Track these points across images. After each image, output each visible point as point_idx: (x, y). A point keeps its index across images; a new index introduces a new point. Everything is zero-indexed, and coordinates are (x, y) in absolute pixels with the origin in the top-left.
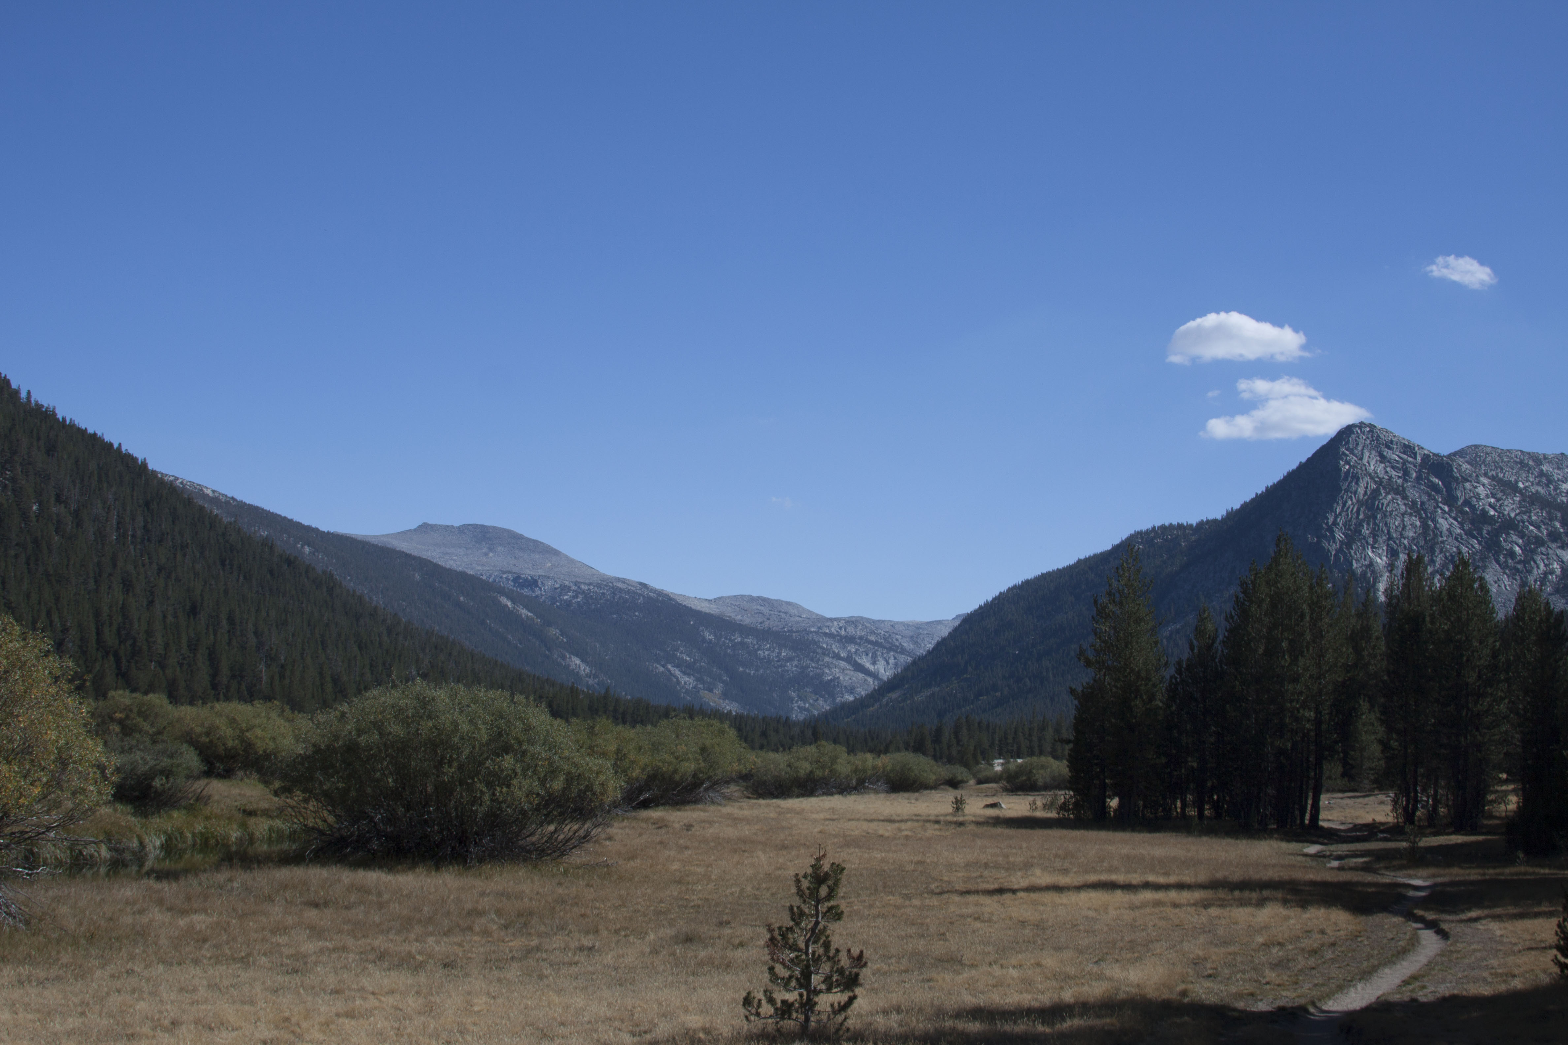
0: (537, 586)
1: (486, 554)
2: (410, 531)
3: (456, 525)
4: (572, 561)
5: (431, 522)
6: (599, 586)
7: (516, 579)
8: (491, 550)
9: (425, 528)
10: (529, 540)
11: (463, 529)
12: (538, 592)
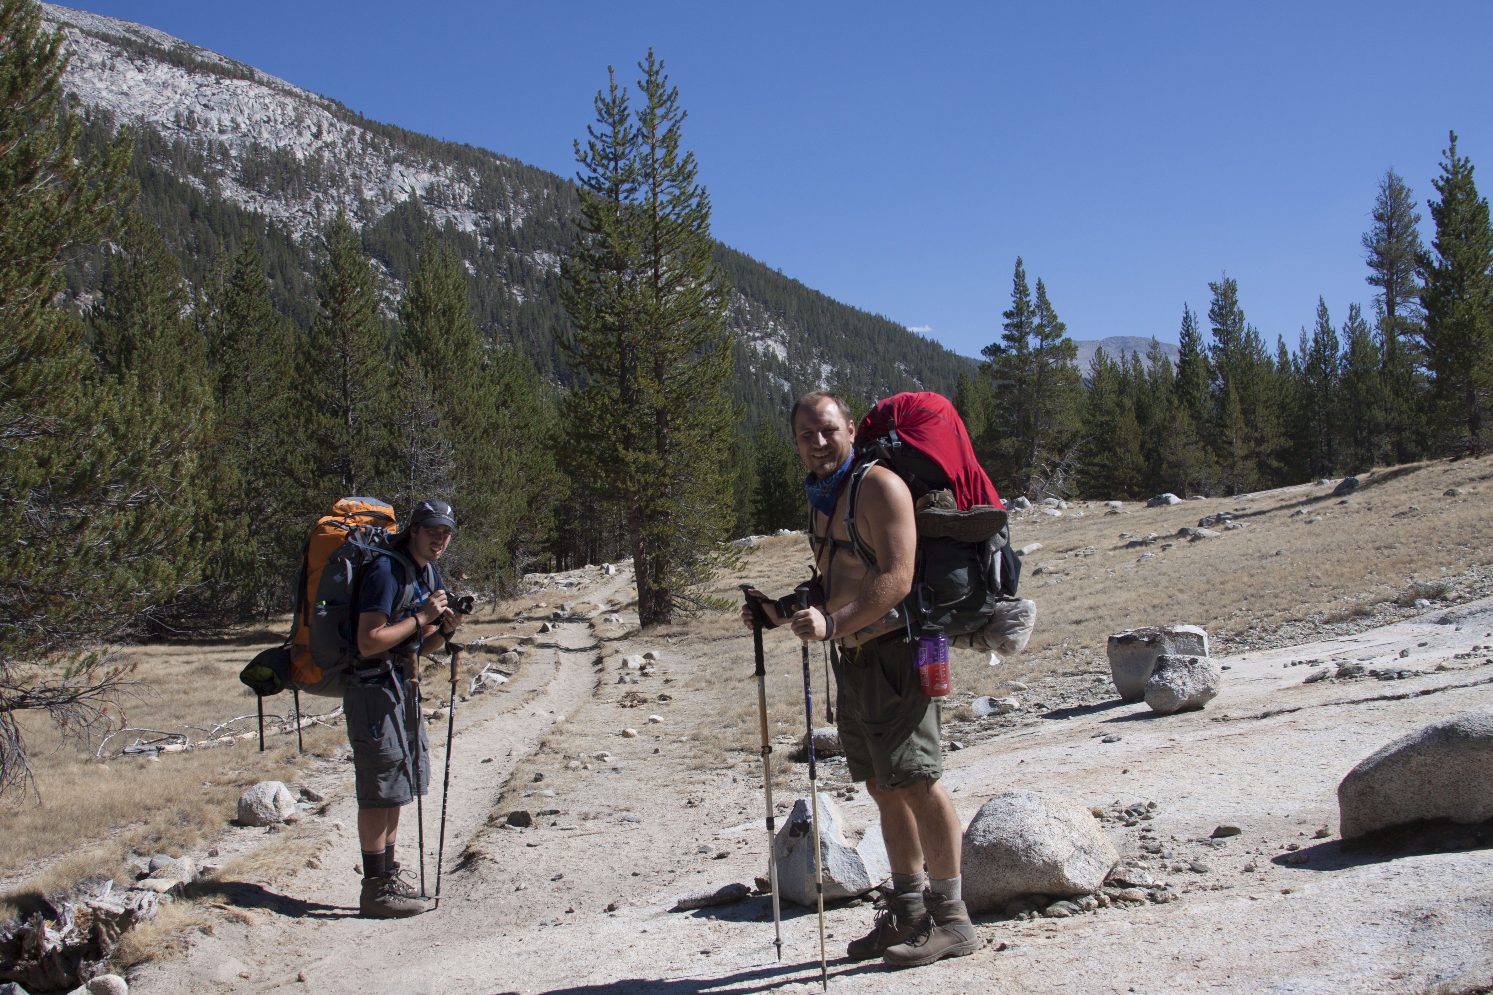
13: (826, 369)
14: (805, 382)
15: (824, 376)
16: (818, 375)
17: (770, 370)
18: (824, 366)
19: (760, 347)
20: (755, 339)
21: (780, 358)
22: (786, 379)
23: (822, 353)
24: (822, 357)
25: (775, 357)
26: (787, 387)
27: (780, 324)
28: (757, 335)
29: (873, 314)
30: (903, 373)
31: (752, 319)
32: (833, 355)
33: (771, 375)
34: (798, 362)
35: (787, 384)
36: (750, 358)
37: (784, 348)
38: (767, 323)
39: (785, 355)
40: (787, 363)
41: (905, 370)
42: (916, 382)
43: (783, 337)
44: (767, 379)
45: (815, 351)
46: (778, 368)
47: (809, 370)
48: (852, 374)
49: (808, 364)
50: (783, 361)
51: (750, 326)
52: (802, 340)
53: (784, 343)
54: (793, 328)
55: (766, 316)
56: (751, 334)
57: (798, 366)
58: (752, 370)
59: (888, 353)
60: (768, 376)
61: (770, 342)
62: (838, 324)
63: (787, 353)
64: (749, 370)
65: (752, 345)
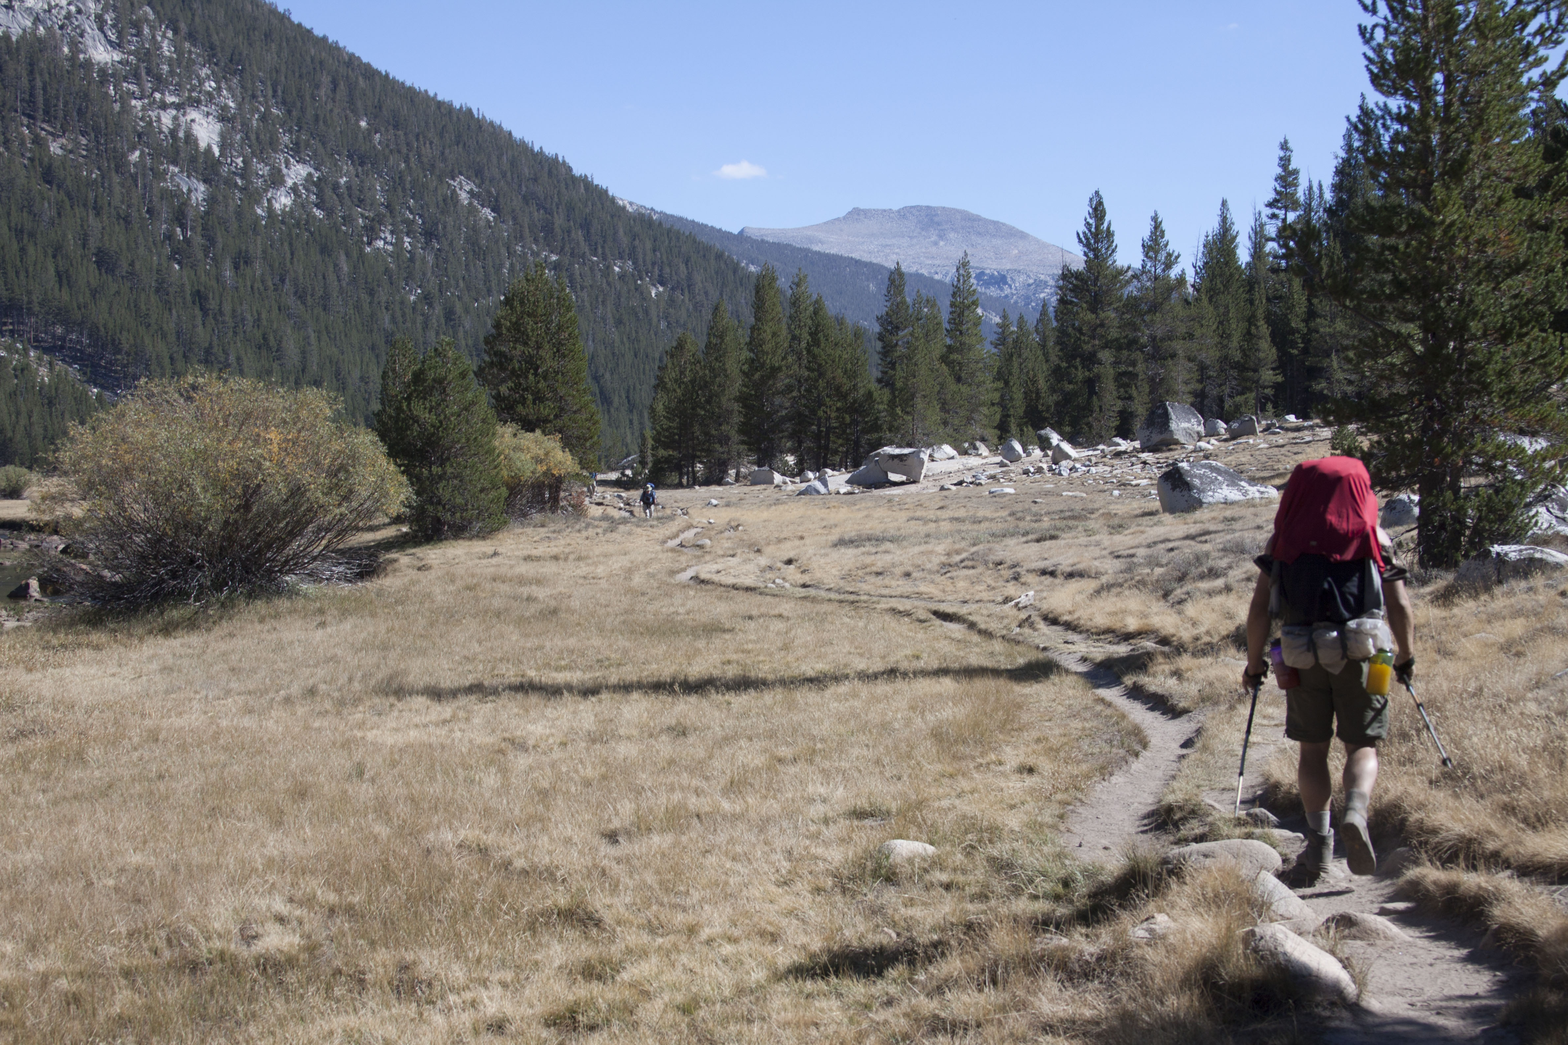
0: (1006, 283)
1: (936, 244)
2: (838, 219)
3: (895, 208)
4: (1044, 246)
7: (980, 276)
8: (941, 237)
9: (856, 214)
10: (988, 221)
11: (904, 213)
12: (1007, 290)
13: (297, 172)
14: (243, 189)
15: (290, 183)
16: (276, 180)
17: (175, 163)
18: (299, 167)
19: (167, 119)
20: (164, 106)
21: (203, 145)
22: (205, 181)
23: (297, 144)
24: (297, 151)
25: (190, 138)
26: (199, 192)
27: (230, 89)
28: (170, 99)
29: (457, 105)
30: (464, 197)
31: (172, 72)
32: (321, 150)
33: (174, 169)
34: (241, 154)
35: (202, 187)
36: (140, 136)
37: (218, 127)
38: (201, 83)
39: (217, 138)
40: (216, 151)
41: (471, 192)
42: (487, 213)
43: (225, 108)
44: (160, 176)
45: (286, 139)
46: (193, 160)
47: (263, 170)
48: (349, 187)
49: (262, 160)
50: (209, 149)
51: (160, 83)
52: (263, 118)
53: (222, 119)
54: (254, 96)
55: (205, 72)
56: (158, 96)
57: (239, 161)
58: (135, 156)
59: (444, 160)
60: (166, 172)
61: (193, 114)
62: (359, 104)
63: (222, 135)
64: (124, 156)
65: (153, 114)
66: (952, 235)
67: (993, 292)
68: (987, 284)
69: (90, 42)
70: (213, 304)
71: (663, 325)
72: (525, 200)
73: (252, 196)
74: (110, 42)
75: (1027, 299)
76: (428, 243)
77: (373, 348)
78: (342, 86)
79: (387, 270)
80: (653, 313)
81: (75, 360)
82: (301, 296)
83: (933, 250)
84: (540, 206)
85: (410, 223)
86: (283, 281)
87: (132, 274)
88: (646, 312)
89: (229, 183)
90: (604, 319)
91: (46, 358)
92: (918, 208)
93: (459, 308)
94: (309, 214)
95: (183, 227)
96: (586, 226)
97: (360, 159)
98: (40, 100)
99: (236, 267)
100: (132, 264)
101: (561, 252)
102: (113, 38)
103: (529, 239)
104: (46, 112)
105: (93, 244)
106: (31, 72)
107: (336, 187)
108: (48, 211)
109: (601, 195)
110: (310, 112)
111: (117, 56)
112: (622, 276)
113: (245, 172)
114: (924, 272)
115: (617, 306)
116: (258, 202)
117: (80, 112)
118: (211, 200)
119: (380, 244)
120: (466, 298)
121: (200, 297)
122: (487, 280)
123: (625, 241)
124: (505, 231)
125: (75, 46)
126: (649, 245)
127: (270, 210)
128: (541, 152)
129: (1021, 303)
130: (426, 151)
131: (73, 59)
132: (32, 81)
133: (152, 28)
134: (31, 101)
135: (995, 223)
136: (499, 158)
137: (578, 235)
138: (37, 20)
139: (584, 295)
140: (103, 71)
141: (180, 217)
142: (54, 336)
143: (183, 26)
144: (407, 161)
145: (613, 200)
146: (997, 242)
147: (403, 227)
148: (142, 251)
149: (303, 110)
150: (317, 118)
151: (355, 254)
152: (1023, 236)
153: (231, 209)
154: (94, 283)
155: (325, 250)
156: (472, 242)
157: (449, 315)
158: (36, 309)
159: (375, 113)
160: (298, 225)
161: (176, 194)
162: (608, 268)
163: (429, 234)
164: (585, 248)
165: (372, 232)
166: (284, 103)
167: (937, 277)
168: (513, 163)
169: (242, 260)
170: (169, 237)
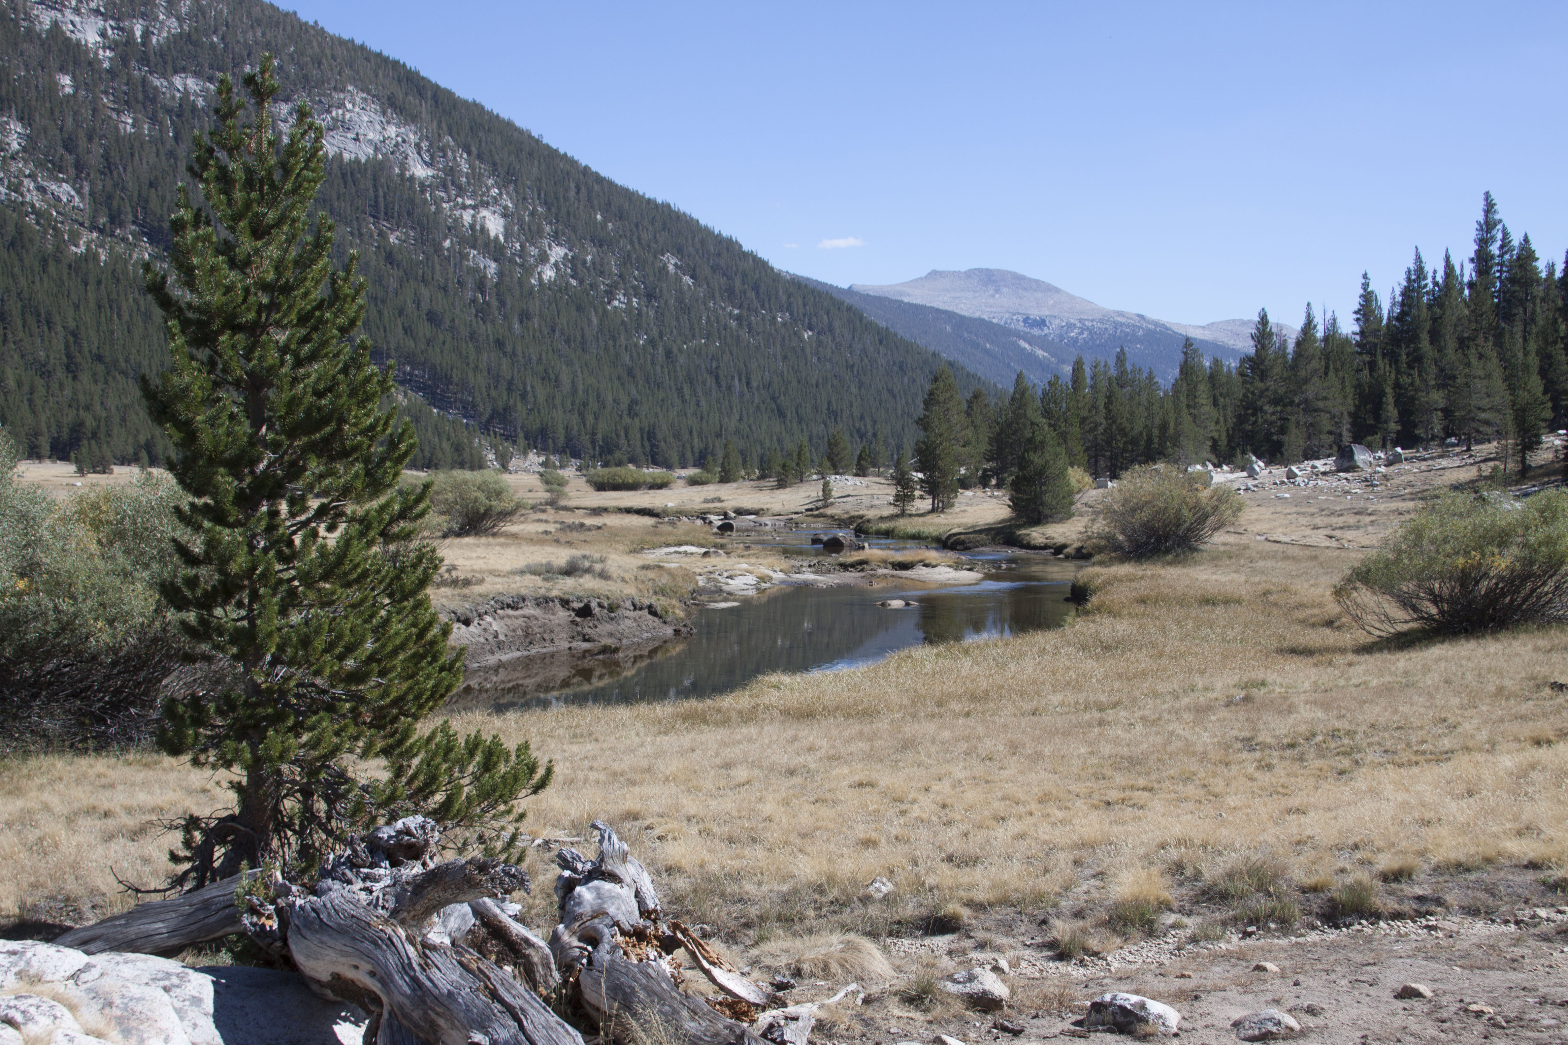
0: (1045, 325)
1: (993, 296)
2: (921, 278)
3: (963, 270)
4: (1072, 298)
5: (940, 268)
6: (1101, 321)
7: (1026, 320)
8: (997, 291)
9: (934, 274)
10: (1031, 280)
11: (969, 274)
12: (1046, 331)
13: (557, 253)
14: (521, 266)
15: (552, 260)
16: (543, 258)
17: (474, 247)
18: (558, 249)
19: (467, 217)
20: (464, 207)
21: (492, 234)
22: (495, 260)
23: (556, 233)
24: (556, 237)
25: (484, 230)
26: (492, 268)
27: (508, 194)
28: (469, 202)
29: (659, 201)
30: (671, 268)
31: (469, 183)
32: (573, 236)
33: (474, 252)
34: (518, 240)
35: (493, 265)
36: (449, 229)
37: (502, 221)
38: (488, 190)
39: (502, 230)
40: (502, 238)
41: (676, 265)
42: (687, 280)
43: (506, 208)
44: (465, 257)
45: (548, 228)
46: (487, 245)
47: (534, 251)
48: (593, 262)
49: (532, 244)
50: (497, 237)
51: (461, 191)
52: (532, 214)
53: (504, 216)
54: (525, 199)
55: (490, 182)
56: (460, 200)
57: (518, 245)
58: (447, 244)
59: (656, 242)
60: (468, 254)
61: (484, 213)
62: (596, 202)
63: (506, 228)
64: (440, 244)
65: (457, 213)
66: (1005, 290)
67: (1036, 332)
68: (1032, 326)
69: (411, 163)
70: (509, 349)
71: (815, 360)
72: (714, 269)
73: (528, 270)
74: (425, 163)
75: (1061, 338)
76: (649, 301)
77: (619, 378)
78: (583, 190)
79: (623, 322)
80: (808, 351)
81: (419, 389)
82: (568, 341)
83: (991, 301)
84: (724, 274)
85: (635, 288)
86: (554, 331)
87: (453, 328)
88: (803, 350)
89: (511, 261)
90: (775, 356)
91: (401, 388)
92: (980, 270)
93: (675, 350)
94: (567, 283)
95: (483, 293)
96: (756, 287)
97: (600, 242)
98: (382, 205)
99: (521, 322)
100: (453, 320)
101: (740, 307)
102: (427, 159)
103: (718, 298)
104: (386, 214)
105: (425, 306)
106: (375, 186)
107: (584, 262)
108: (393, 284)
109: (761, 265)
110: (564, 210)
111: (430, 172)
112: (784, 324)
113: (522, 253)
114: (985, 317)
115: (782, 346)
116: (532, 275)
117: (409, 214)
118: (500, 274)
119: (616, 303)
120: (679, 342)
121: (500, 344)
122: (692, 328)
123: (784, 298)
124: (701, 292)
125: (403, 167)
126: (800, 302)
127: (540, 279)
128: (720, 234)
129: (1057, 340)
130: (644, 235)
131: (402, 175)
132: (376, 191)
133: (453, 152)
134: (376, 206)
135: (1037, 281)
136: (693, 238)
137: (751, 294)
138: (376, 149)
139: (760, 338)
140: (422, 184)
141: (481, 286)
142: (404, 373)
143: (474, 150)
144: (632, 243)
145: (772, 269)
146: (1039, 295)
147: (631, 291)
148: (457, 311)
149: (559, 208)
150: (568, 213)
151: (600, 311)
152: (1057, 290)
153: (515, 280)
154: (428, 335)
155: (579, 309)
156: (680, 301)
157: (668, 353)
158: (393, 353)
159: (606, 209)
160: (560, 290)
161: (477, 270)
162: (774, 318)
163: (650, 296)
164: (756, 304)
165: (610, 294)
166: (546, 203)
167: (995, 321)
168: (703, 242)
169: (525, 317)
170: (474, 301)
